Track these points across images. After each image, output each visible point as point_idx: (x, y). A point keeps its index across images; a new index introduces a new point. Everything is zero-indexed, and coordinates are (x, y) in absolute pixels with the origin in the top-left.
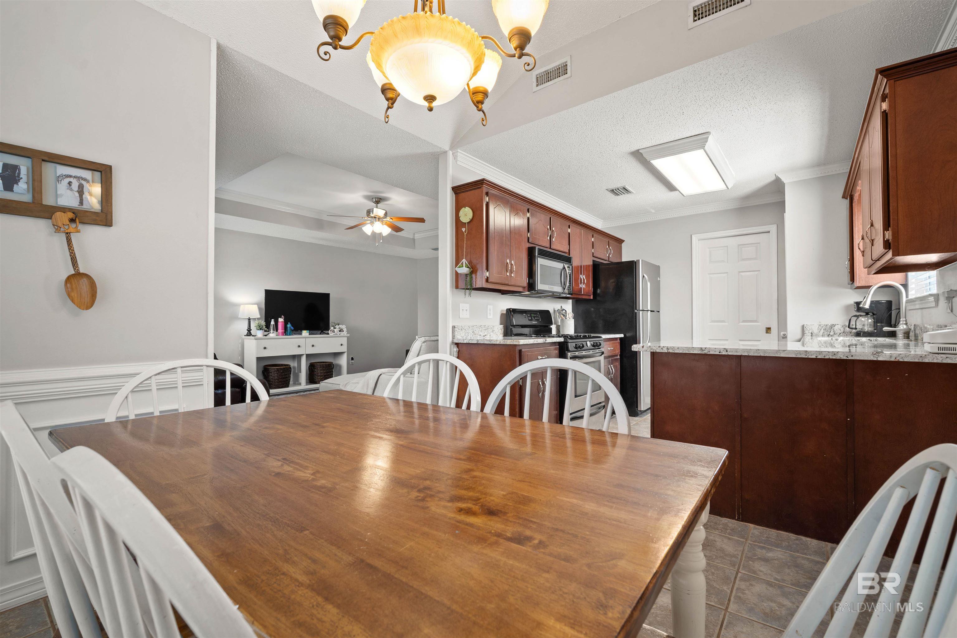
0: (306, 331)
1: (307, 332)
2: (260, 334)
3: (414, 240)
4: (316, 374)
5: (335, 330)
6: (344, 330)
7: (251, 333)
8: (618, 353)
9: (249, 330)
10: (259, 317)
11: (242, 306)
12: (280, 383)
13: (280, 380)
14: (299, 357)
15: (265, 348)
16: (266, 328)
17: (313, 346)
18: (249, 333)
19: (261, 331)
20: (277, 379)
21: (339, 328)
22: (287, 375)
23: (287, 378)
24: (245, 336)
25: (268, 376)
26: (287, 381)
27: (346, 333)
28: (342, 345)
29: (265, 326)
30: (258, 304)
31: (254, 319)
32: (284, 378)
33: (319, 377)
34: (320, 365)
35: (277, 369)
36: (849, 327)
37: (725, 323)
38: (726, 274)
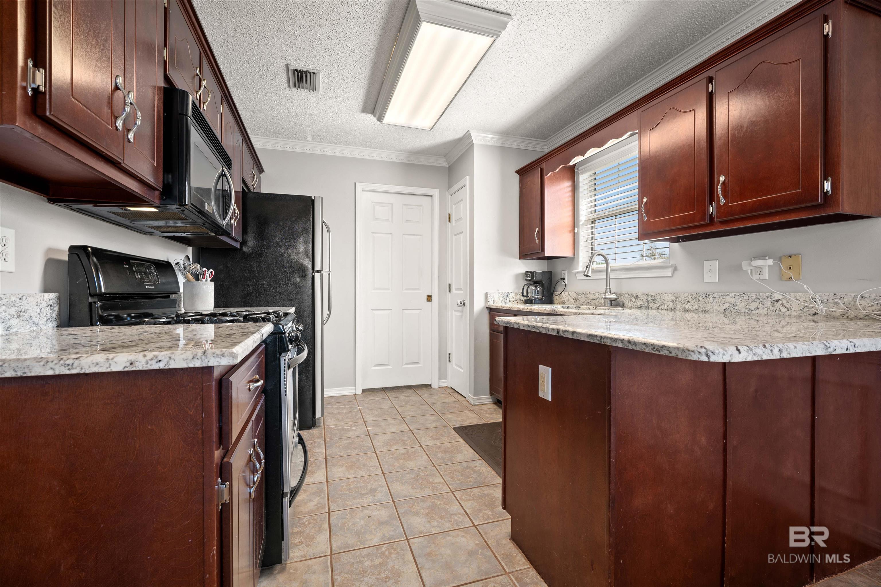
36: (522, 295)
37: (389, 290)
38: (390, 235)
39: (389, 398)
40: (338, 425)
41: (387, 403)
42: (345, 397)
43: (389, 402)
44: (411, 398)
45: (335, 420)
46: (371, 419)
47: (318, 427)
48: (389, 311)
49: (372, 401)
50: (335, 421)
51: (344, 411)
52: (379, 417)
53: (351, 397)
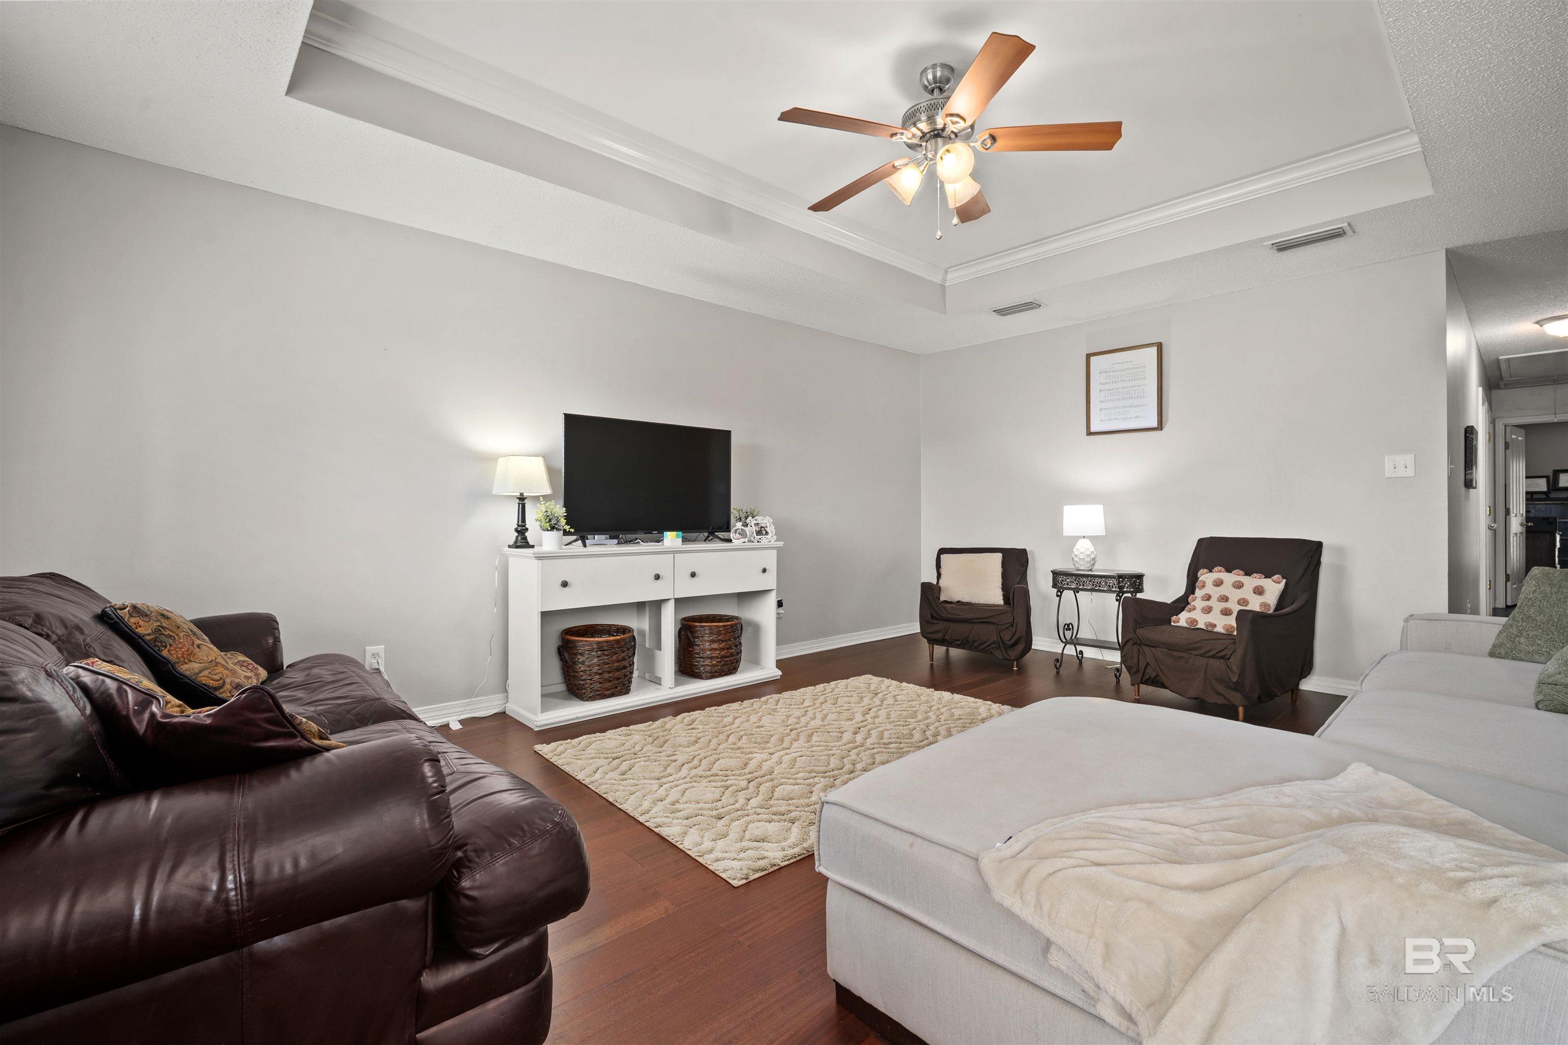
0: (674, 534)
1: (677, 536)
2: (549, 542)
3: (943, 287)
4: (698, 654)
5: (747, 529)
6: (768, 530)
7: (525, 538)
9: (521, 530)
10: (548, 491)
11: (501, 460)
12: (608, 685)
13: (606, 676)
14: (657, 605)
15: (565, 584)
16: (567, 524)
17: (693, 575)
18: (522, 541)
19: (555, 533)
20: (597, 673)
21: (757, 524)
22: (624, 659)
23: (625, 668)
24: (510, 546)
25: (574, 663)
26: (625, 676)
27: (775, 537)
28: (764, 571)
29: (566, 518)
30: (546, 458)
31: (536, 499)
32: (618, 670)
33: (707, 662)
34: (710, 628)
35: (598, 643)
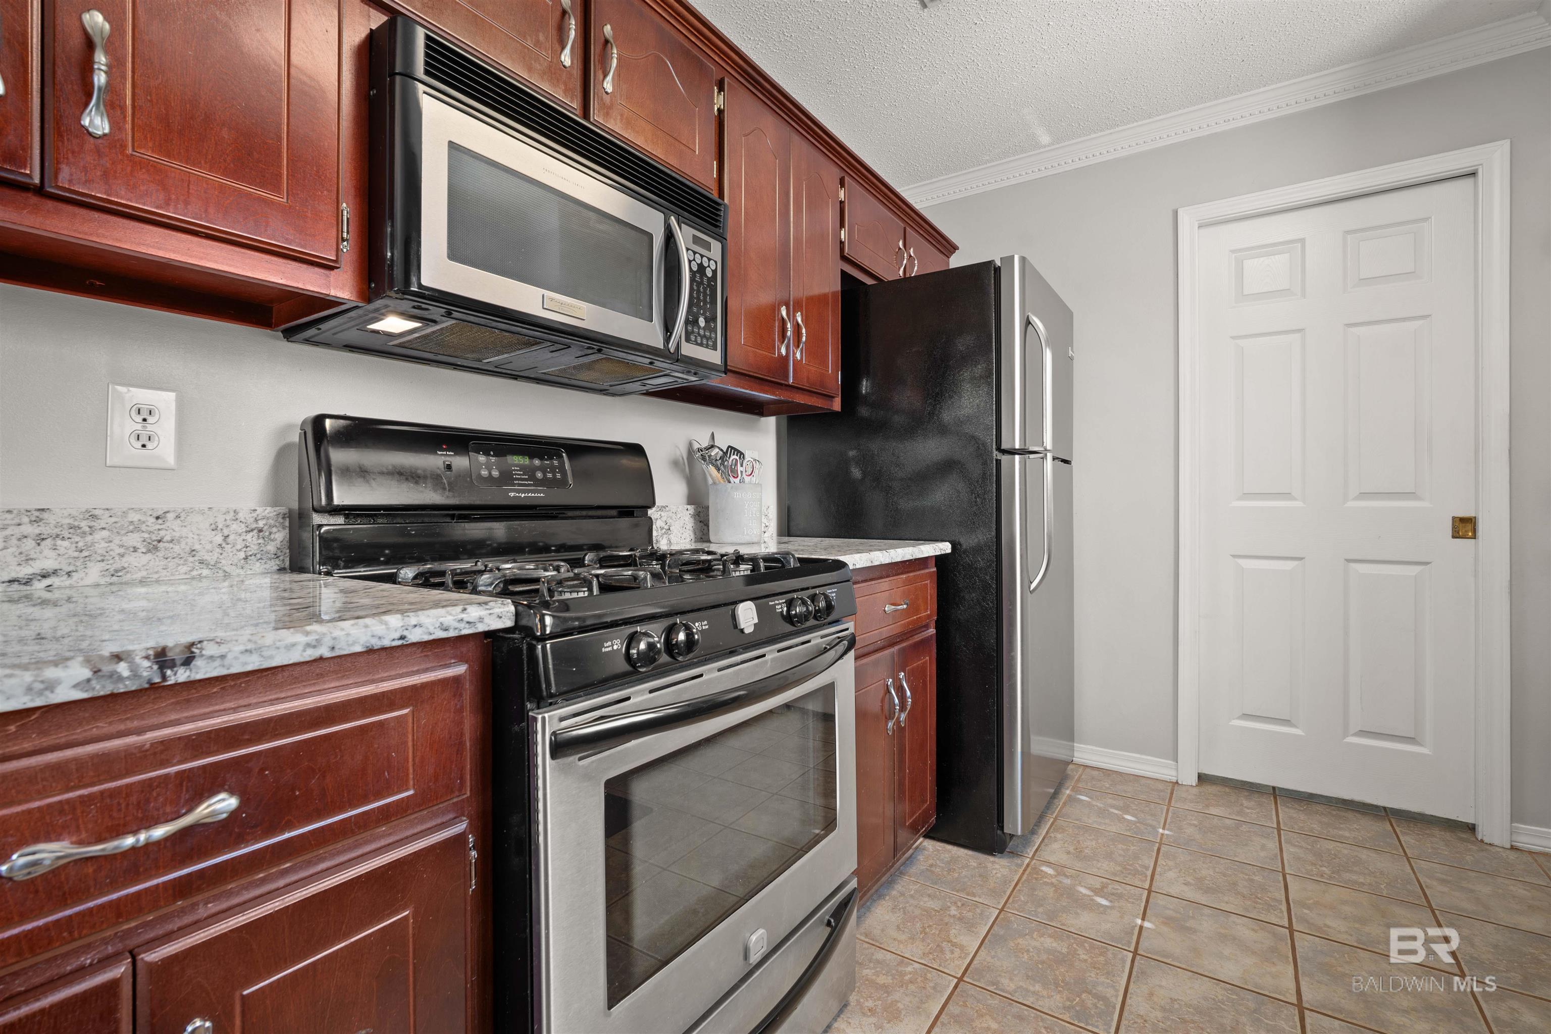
8: (929, 616)
37: (1294, 499)
38: (1297, 336)
39: (1279, 829)
40: (1069, 872)
41: (1263, 847)
42: (1143, 781)
43: (1272, 845)
44: (1364, 855)
45: (1071, 849)
46: (1176, 889)
47: (1014, 854)
48: (1296, 563)
49: (1215, 821)
50: (1068, 853)
51: (1114, 828)
52: (1207, 890)
53: (1160, 786)
